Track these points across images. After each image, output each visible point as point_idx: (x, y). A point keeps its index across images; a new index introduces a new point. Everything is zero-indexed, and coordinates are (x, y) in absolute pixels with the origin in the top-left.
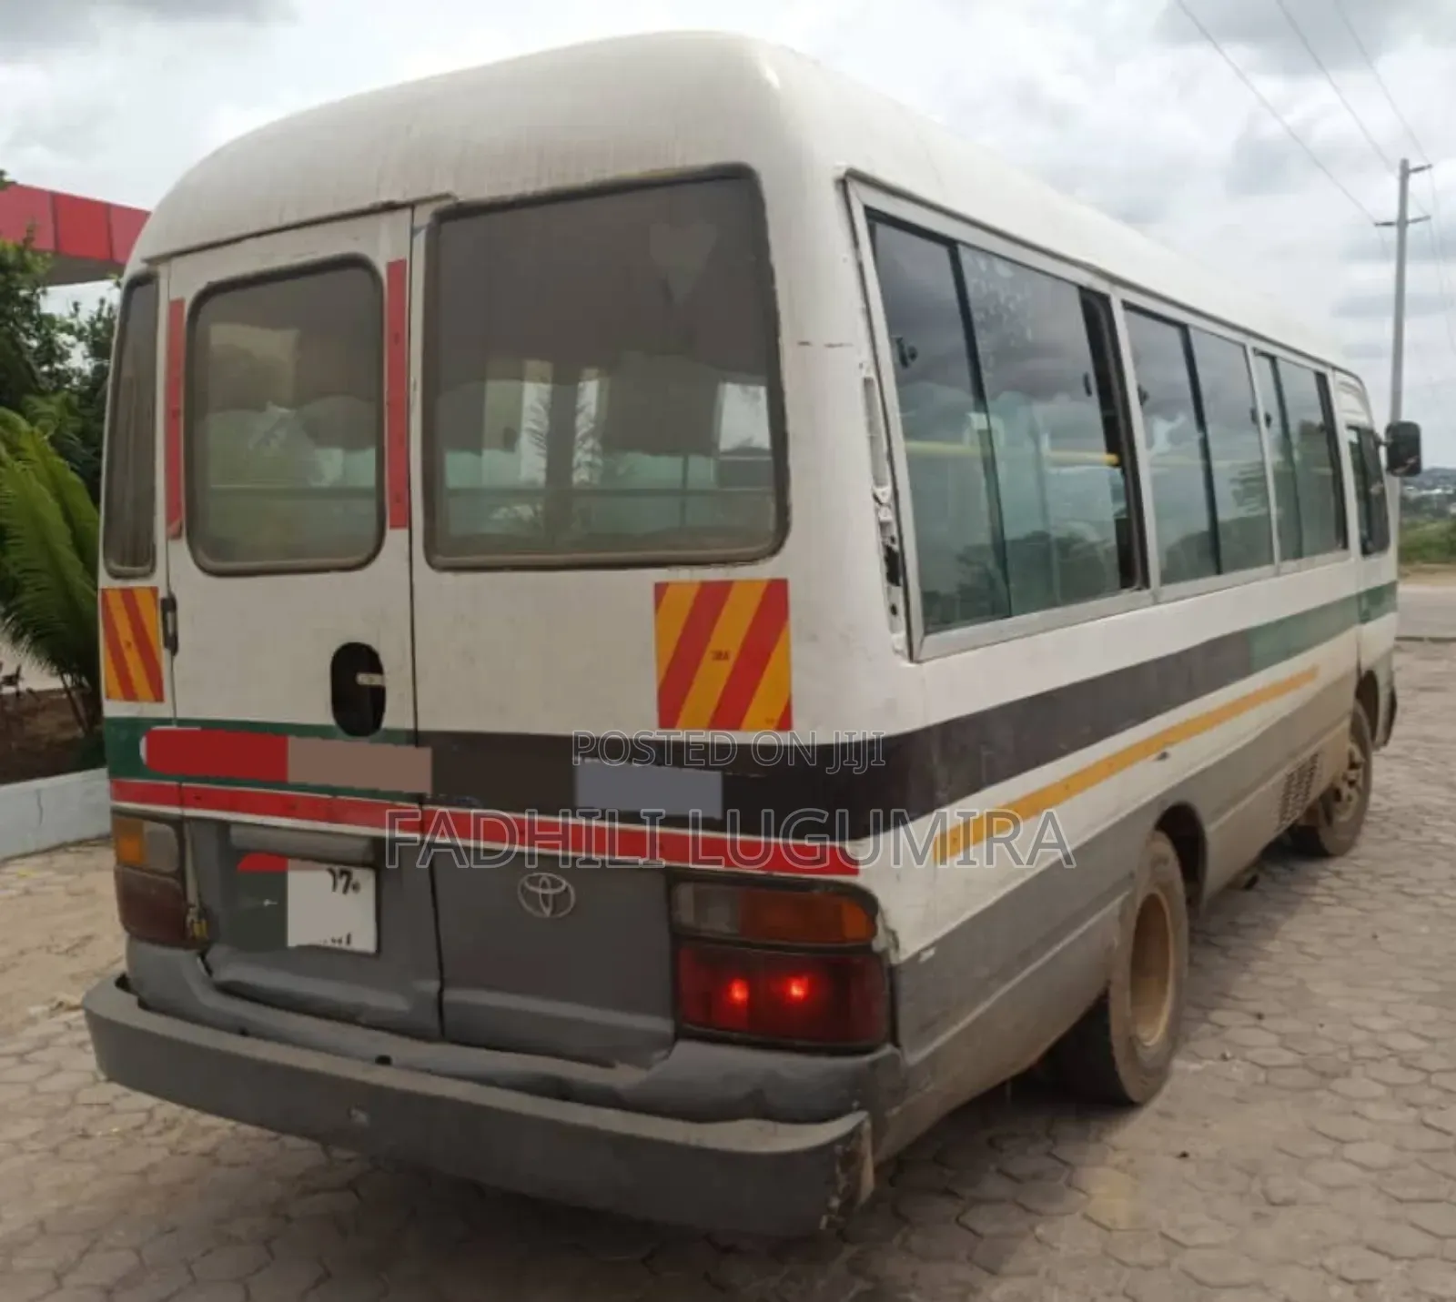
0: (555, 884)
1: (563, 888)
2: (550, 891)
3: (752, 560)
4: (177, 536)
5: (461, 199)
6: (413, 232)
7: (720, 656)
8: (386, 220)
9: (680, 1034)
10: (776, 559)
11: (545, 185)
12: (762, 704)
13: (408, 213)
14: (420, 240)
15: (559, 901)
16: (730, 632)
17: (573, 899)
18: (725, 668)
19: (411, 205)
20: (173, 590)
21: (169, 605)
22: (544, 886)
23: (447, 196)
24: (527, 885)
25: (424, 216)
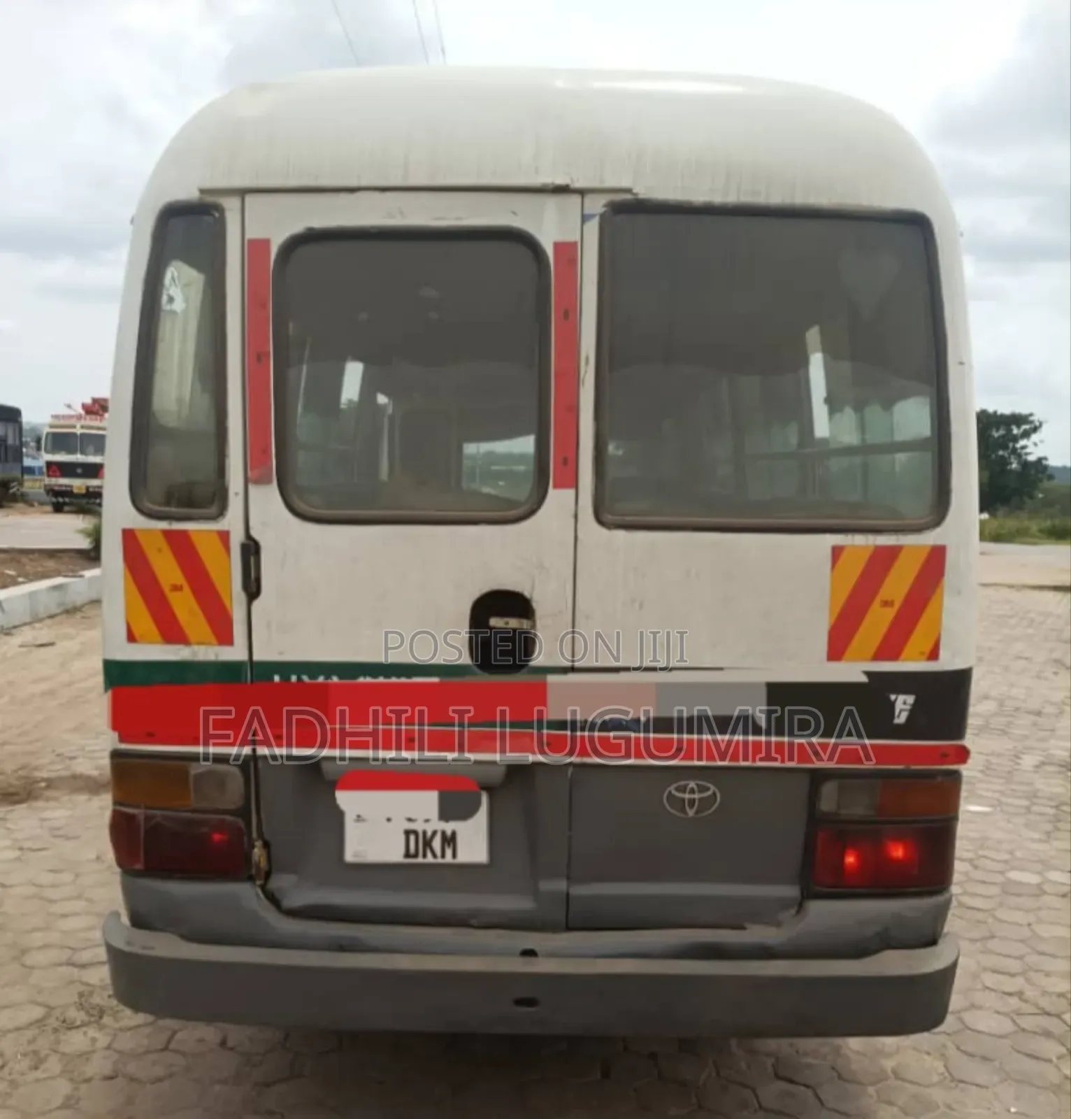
0: (702, 789)
1: (710, 793)
2: (696, 796)
3: (919, 529)
4: (263, 480)
5: (641, 196)
6: (585, 218)
7: (887, 604)
8: (551, 202)
9: (809, 894)
10: (938, 530)
11: (732, 198)
12: (919, 639)
13: (576, 199)
14: (593, 228)
15: (705, 803)
16: (897, 585)
17: (719, 799)
18: (890, 613)
19: (582, 192)
20: (254, 533)
21: (251, 549)
22: (692, 791)
23: (629, 191)
24: (674, 792)
25: (597, 205)
